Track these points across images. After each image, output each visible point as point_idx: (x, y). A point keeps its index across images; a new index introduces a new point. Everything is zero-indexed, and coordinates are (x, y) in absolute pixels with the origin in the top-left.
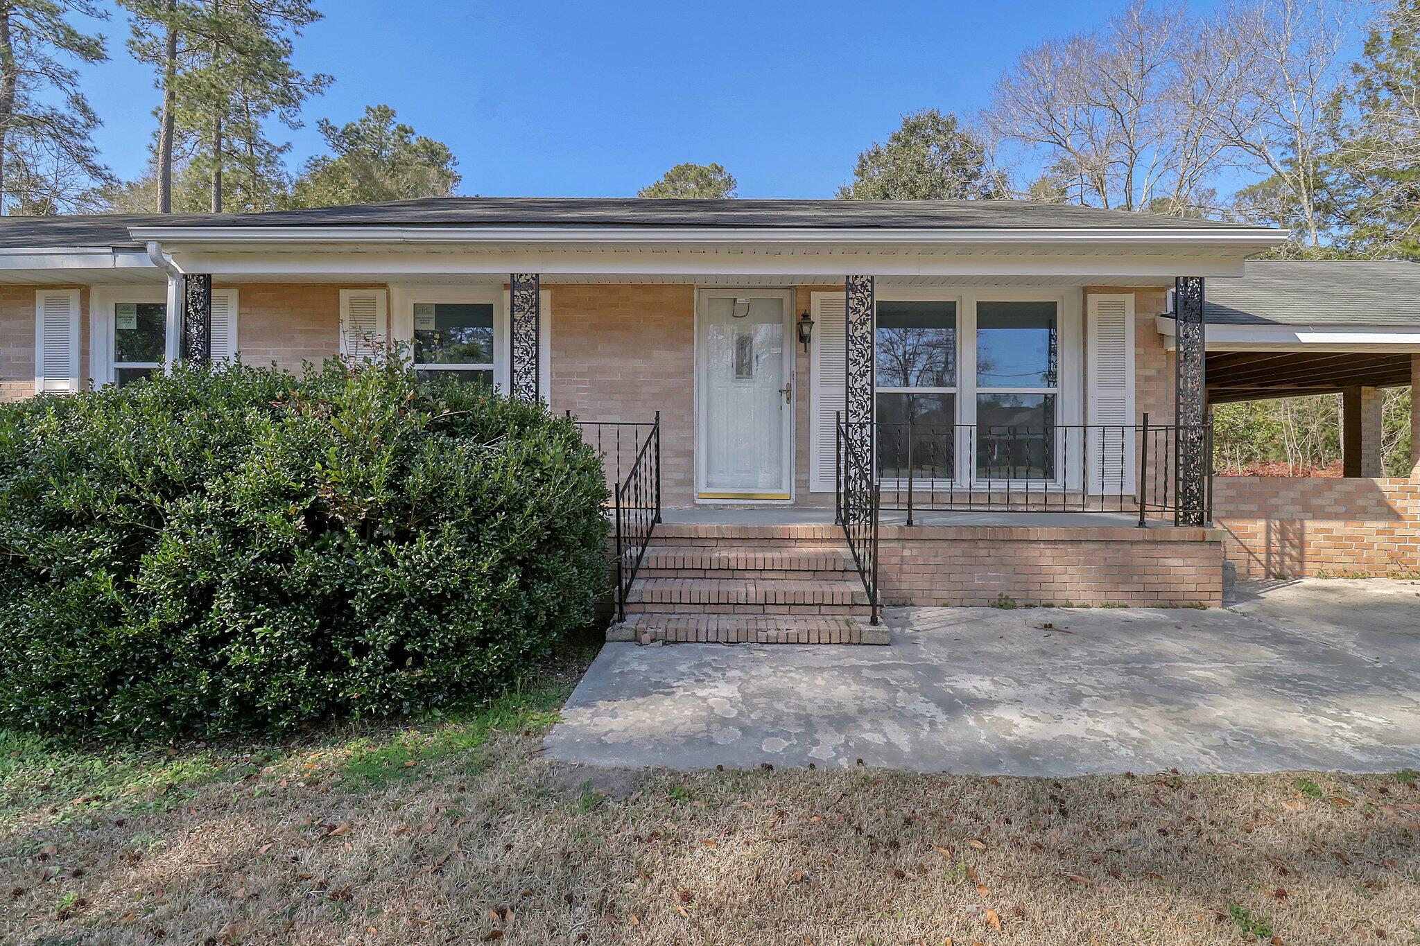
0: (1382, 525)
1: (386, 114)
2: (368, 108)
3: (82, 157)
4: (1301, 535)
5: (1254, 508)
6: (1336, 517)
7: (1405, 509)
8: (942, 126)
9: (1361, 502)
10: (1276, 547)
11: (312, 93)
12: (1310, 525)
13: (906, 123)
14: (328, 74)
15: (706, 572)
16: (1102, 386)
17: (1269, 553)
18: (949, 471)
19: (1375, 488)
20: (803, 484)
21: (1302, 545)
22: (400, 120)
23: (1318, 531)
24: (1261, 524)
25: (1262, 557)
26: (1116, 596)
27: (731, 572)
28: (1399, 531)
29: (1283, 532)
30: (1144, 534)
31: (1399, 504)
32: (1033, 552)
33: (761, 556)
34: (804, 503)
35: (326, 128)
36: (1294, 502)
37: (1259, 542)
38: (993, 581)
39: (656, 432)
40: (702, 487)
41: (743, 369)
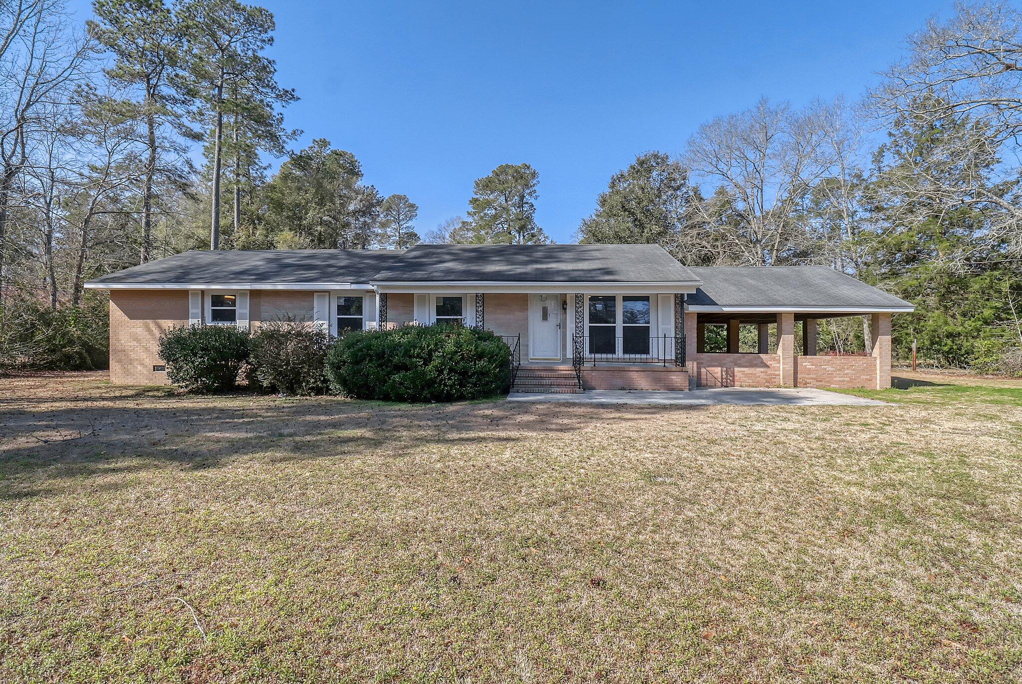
0: (762, 370)
4: (733, 372)
5: (717, 364)
6: (746, 367)
7: (771, 365)
8: (660, 160)
9: (755, 362)
10: (724, 376)
11: (291, 140)
12: (736, 369)
13: (638, 160)
14: (300, 129)
15: (535, 378)
16: (663, 324)
17: (722, 379)
18: (613, 351)
19: (760, 357)
20: (565, 355)
21: (734, 376)
23: (740, 372)
24: (720, 368)
25: (720, 380)
26: (656, 387)
27: (542, 378)
28: (768, 372)
29: (727, 372)
30: (665, 369)
31: (769, 363)
32: (632, 374)
33: (550, 374)
34: (565, 361)
36: (731, 362)
37: (719, 375)
38: (619, 382)
39: (519, 339)
40: (531, 356)
41: (545, 317)
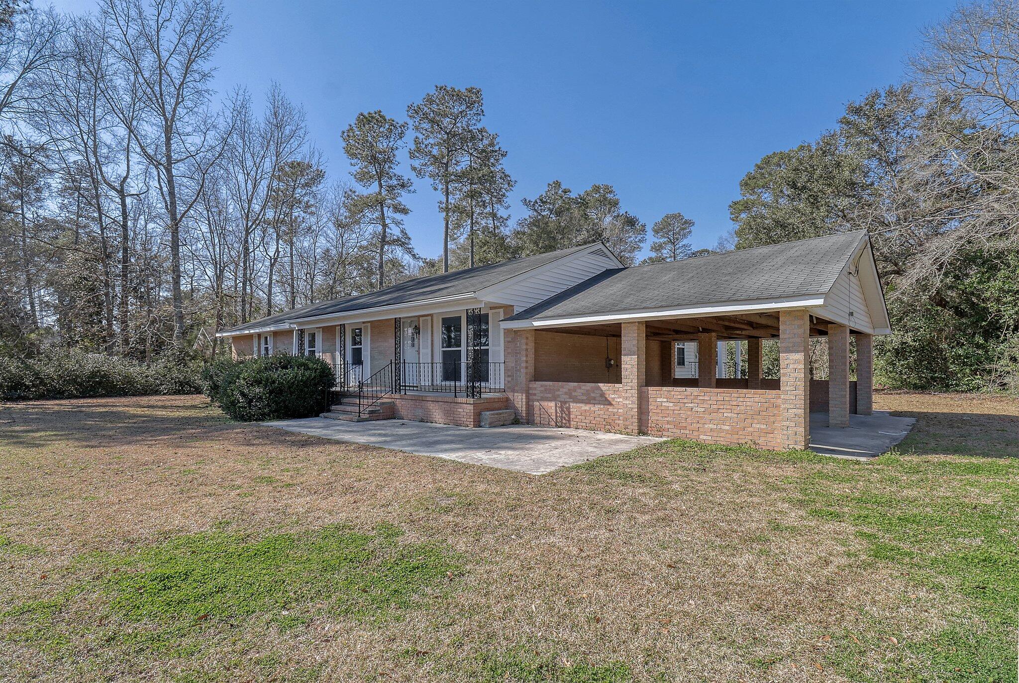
0: (603, 407)
1: (557, 184)
2: (549, 184)
3: (409, 251)
4: (568, 409)
5: (550, 395)
6: (582, 402)
7: (614, 398)
9: (593, 395)
10: (559, 414)
12: (572, 405)
17: (556, 417)
19: (599, 388)
21: (569, 414)
22: (563, 187)
23: (575, 408)
24: (552, 404)
28: (611, 409)
29: (561, 407)
31: (610, 397)
35: (525, 202)
36: (566, 393)
37: (553, 411)
38: (419, 413)
